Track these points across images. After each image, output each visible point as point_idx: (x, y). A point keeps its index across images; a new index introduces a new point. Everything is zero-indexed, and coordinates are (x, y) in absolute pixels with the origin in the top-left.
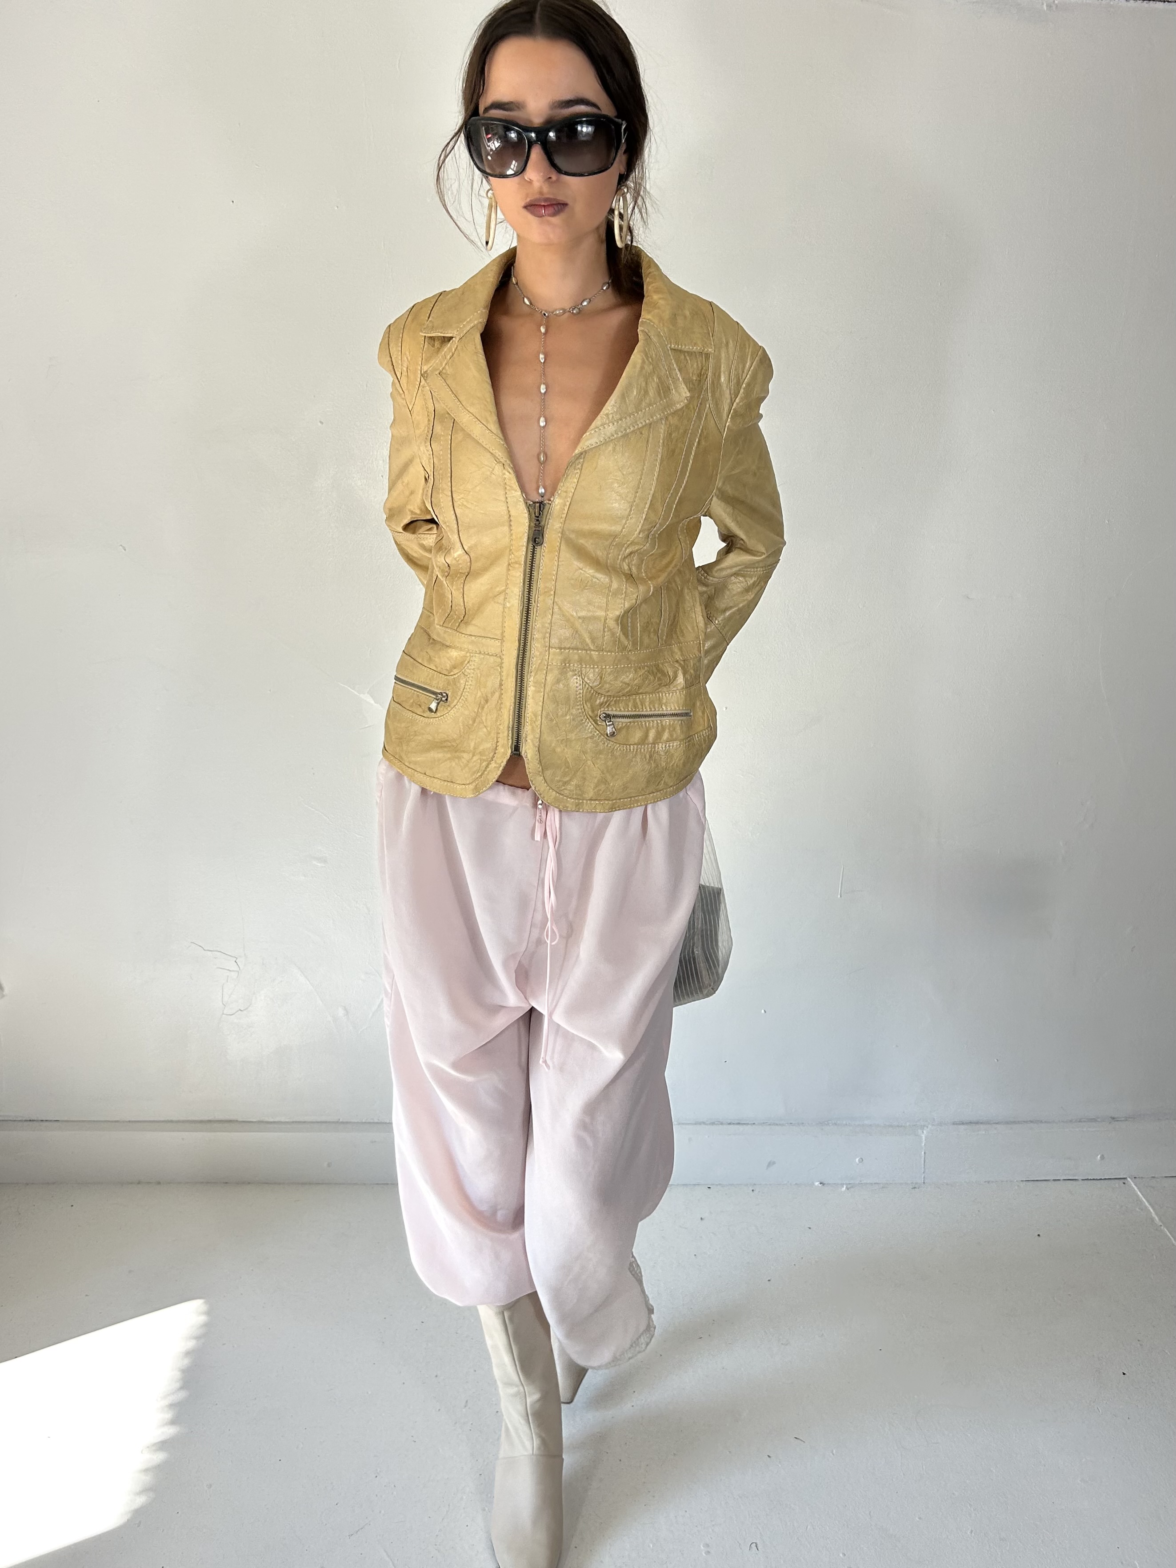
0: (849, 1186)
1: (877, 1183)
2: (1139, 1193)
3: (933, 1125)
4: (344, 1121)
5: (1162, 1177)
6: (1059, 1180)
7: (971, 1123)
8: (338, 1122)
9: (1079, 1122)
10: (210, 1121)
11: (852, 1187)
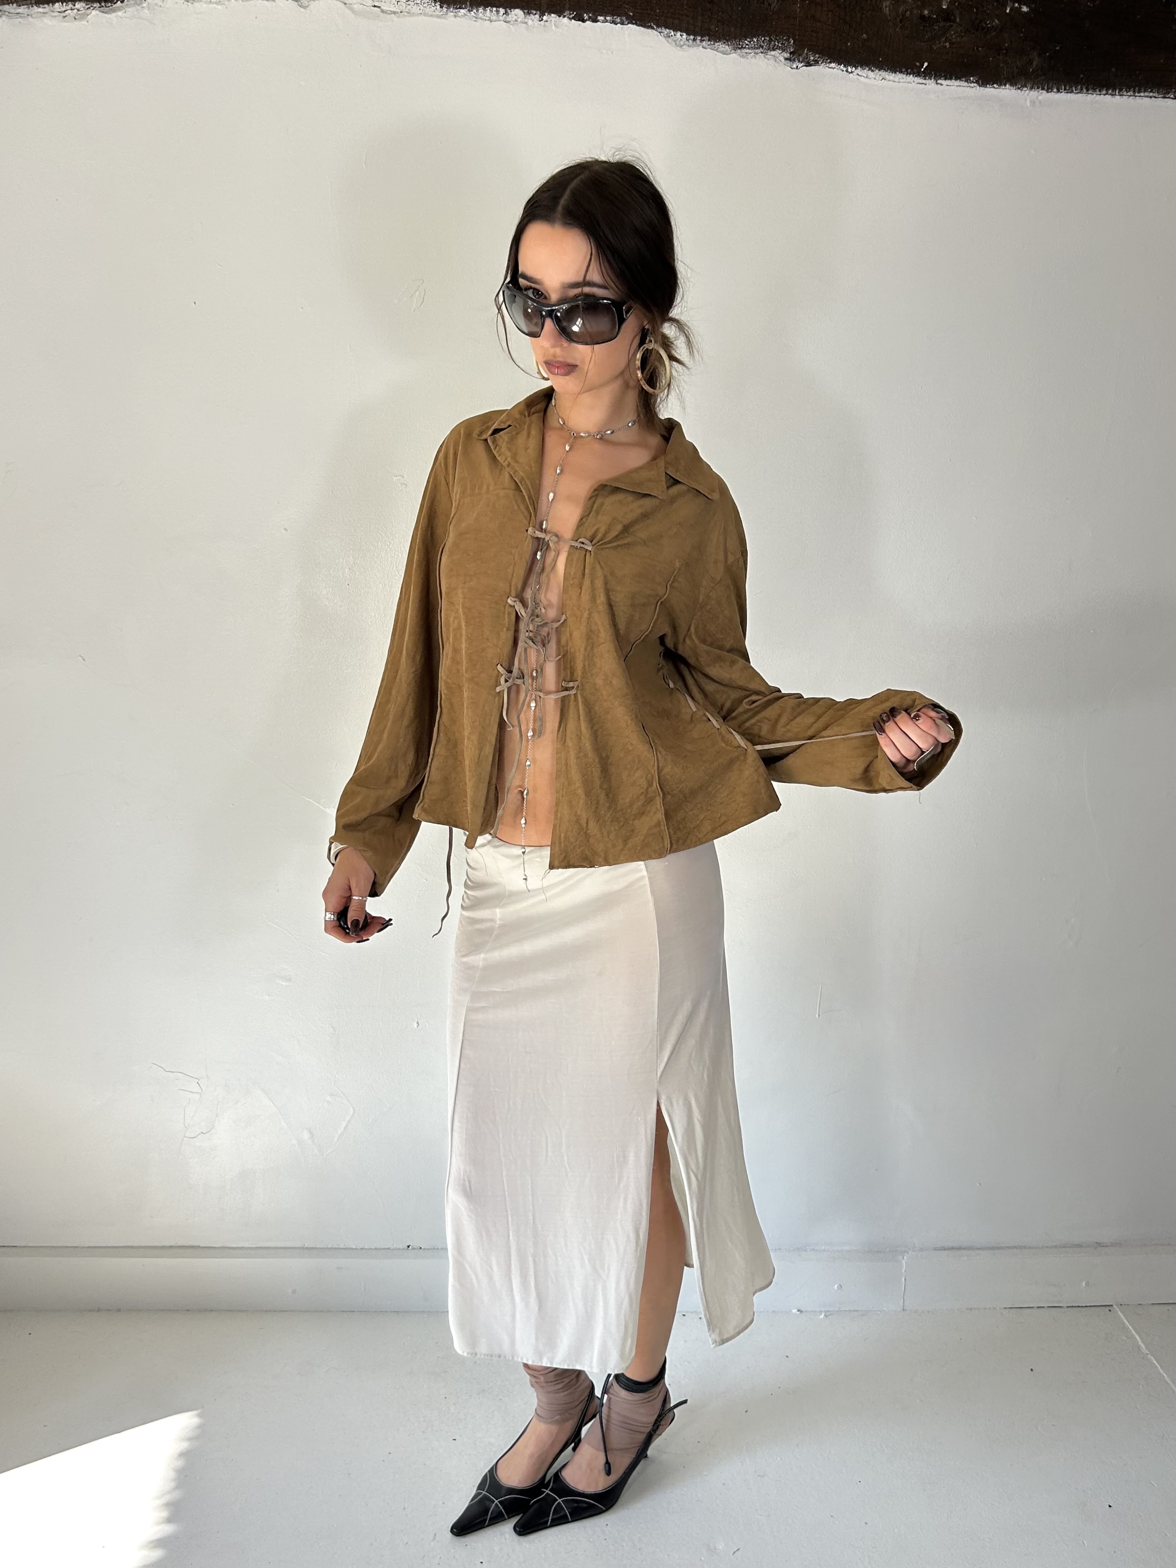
0: (828, 1314)
1: (857, 1311)
2: (1125, 1321)
3: (913, 1251)
4: (309, 1246)
5: (1148, 1304)
6: (1043, 1307)
7: (952, 1248)
8: (303, 1248)
9: (1064, 1247)
10: (171, 1247)
11: (831, 1315)
